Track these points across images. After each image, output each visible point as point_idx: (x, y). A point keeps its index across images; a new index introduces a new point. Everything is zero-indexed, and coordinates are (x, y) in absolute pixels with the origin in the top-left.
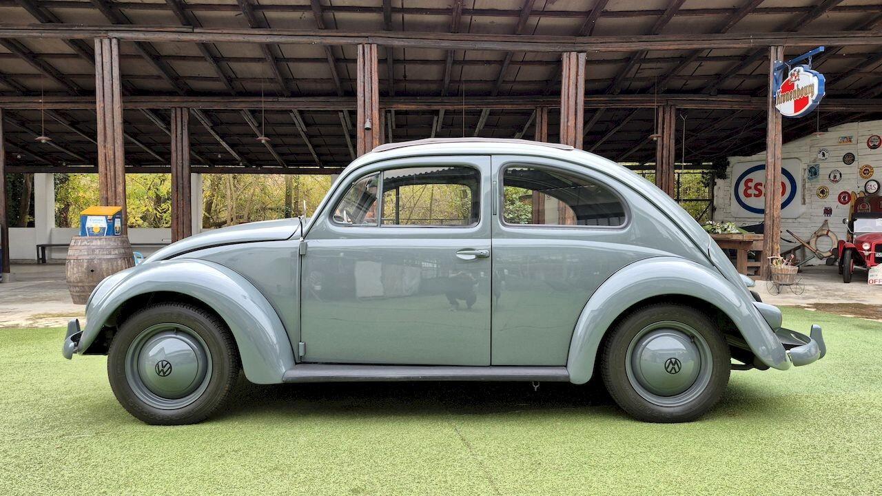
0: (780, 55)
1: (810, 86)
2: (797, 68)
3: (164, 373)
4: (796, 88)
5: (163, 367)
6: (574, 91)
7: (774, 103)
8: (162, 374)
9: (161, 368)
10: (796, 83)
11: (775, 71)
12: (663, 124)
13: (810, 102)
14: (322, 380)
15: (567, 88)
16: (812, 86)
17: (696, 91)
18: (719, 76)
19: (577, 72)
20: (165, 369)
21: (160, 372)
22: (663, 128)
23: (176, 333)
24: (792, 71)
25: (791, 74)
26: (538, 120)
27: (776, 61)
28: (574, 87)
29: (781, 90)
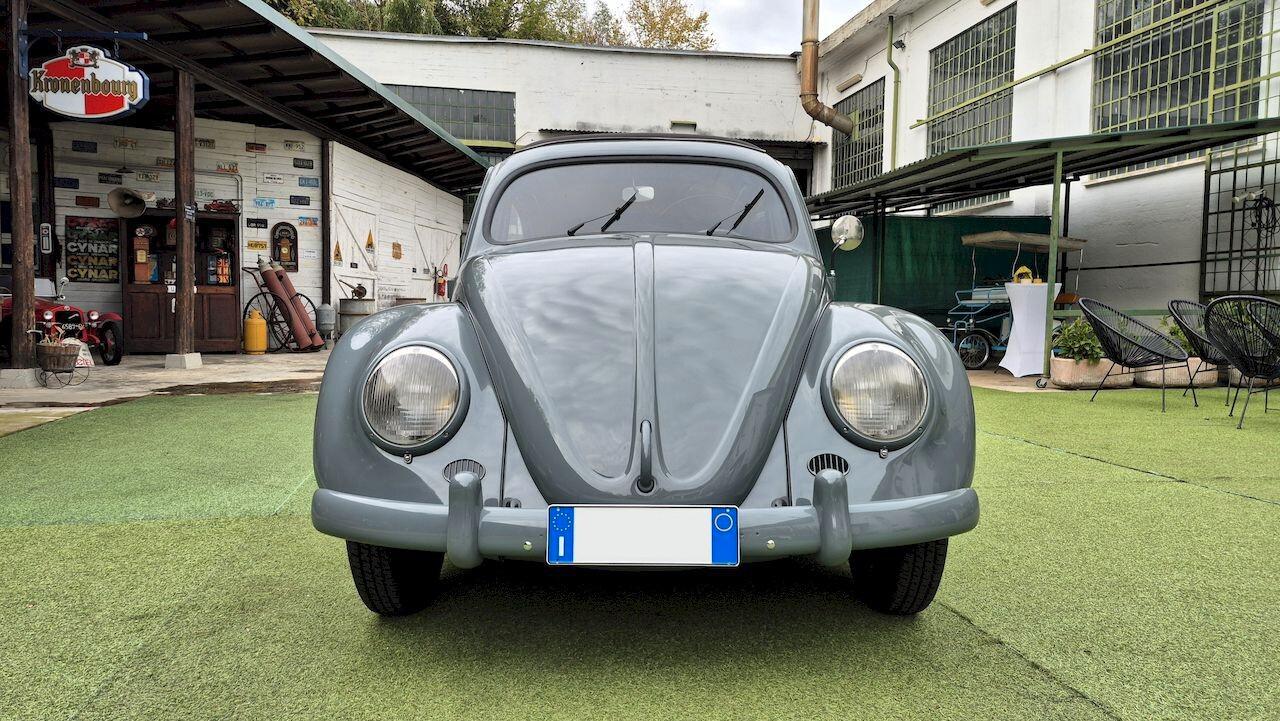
0: (24, 13)
1: (124, 83)
7: (25, 87)
13: (126, 108)
16: (132, 84)
24: (78, 49)
25: (74, 53)
27: (20, 19)
29: (42, 69)
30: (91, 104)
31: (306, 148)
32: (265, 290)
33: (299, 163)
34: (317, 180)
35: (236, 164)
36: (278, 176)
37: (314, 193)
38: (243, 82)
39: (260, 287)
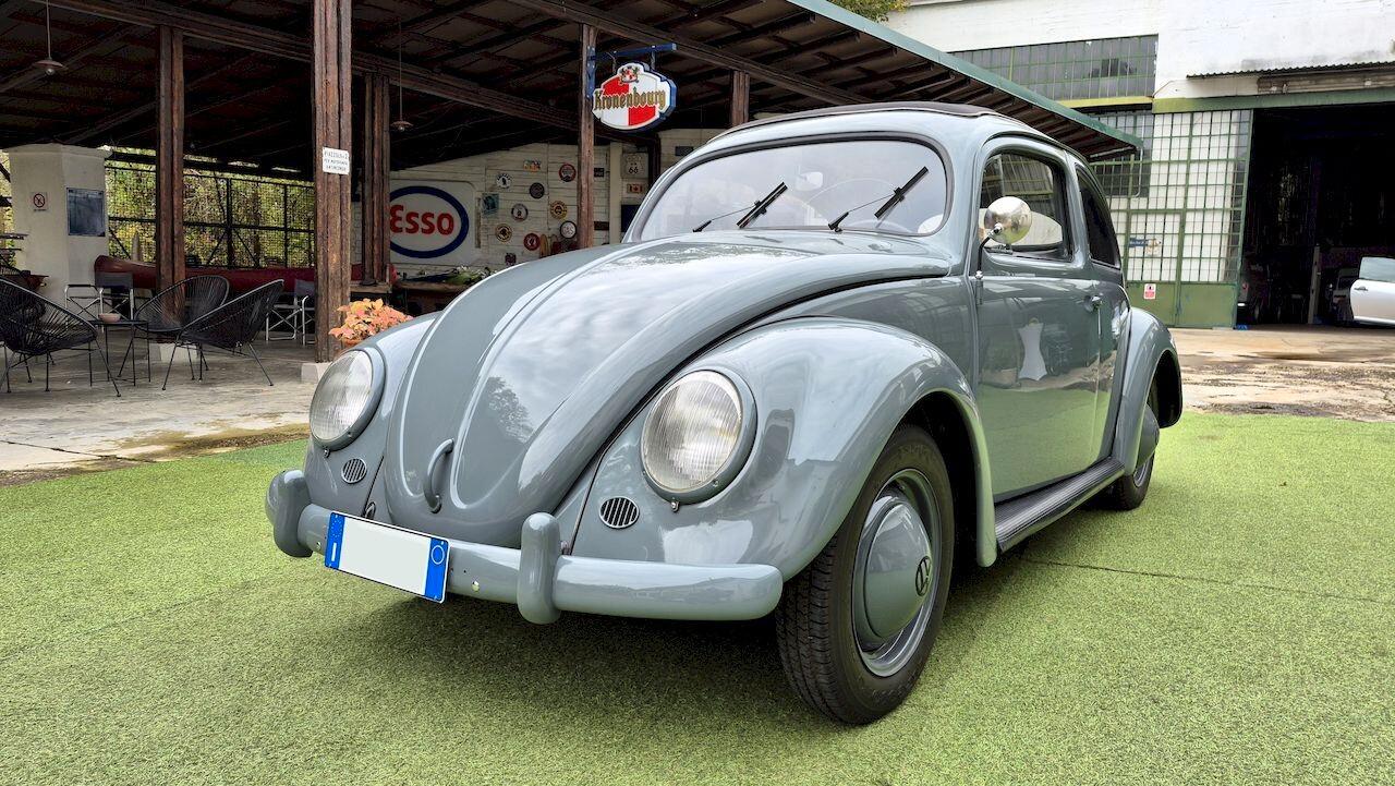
0: (594, 41)
1: (657, 93)
2: (634, 65)
4: (631, 91)
7: (589, 107)
10: (632, 85)
11: (588, 57)
12: (373, 105)
13: (657, 116)
16: (662, 94)
22: (373, 111)
24: (625, 67)
25: (622, 72)
26: (164, 52)
27: (589, 47)
28: (335, 12)
29: (602, 89)
30: (635, 115)
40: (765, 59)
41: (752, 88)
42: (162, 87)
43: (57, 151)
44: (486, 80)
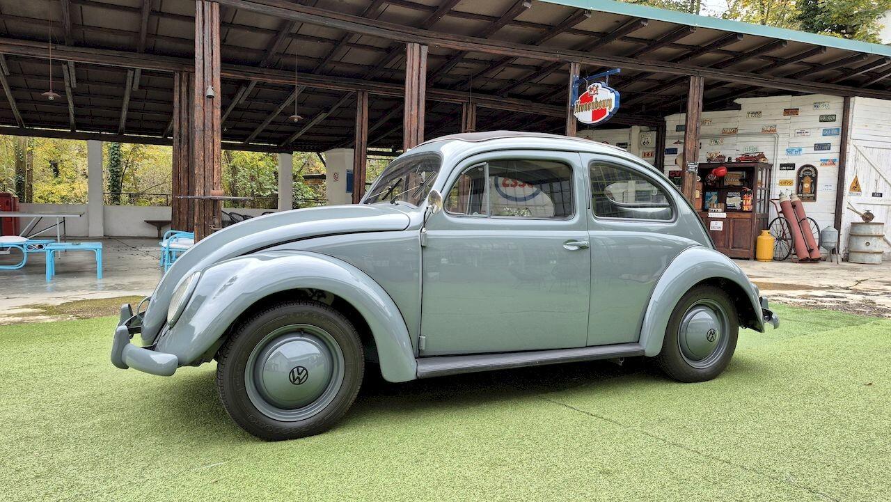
0: (578, 71)
1: (608, 100)
2: (596, 84)
3: (300, 381)
4: (594, 100)
5: (299, 374)
6: (417, 81)
7: (572, 111)
8: (297, 382)
9: (296, 375)
10: (594, 97)
11: (573, 82)
12: (466, 120)
13: (607, 114)
14: (454, 373)
15: (410, 77)
16: (610, 100)
17: (492, 92)
18: (513, 82)
19: (420, 63)
20: (301, 377)
21: (295, 380)
22: (466, 123)
23: (302, 336)
24: (591, 86)
25: (590, 89)
26: (359, 103)
27: (574, 74)
28: (417, 78)
29: (579, 100)
30: (596, 114)
31: (831, 105)
32: (782, 215)
33: (824, 119)
34: (838, 129)
35: (775, 126)
36: (806, 131)
37: (835, 141)
38: (755, 72)
39: (779, 213)
40: (716, 65)
41: (707, 87)
42: (357, 121)
43: (343, 151)
44: (534, 98)
